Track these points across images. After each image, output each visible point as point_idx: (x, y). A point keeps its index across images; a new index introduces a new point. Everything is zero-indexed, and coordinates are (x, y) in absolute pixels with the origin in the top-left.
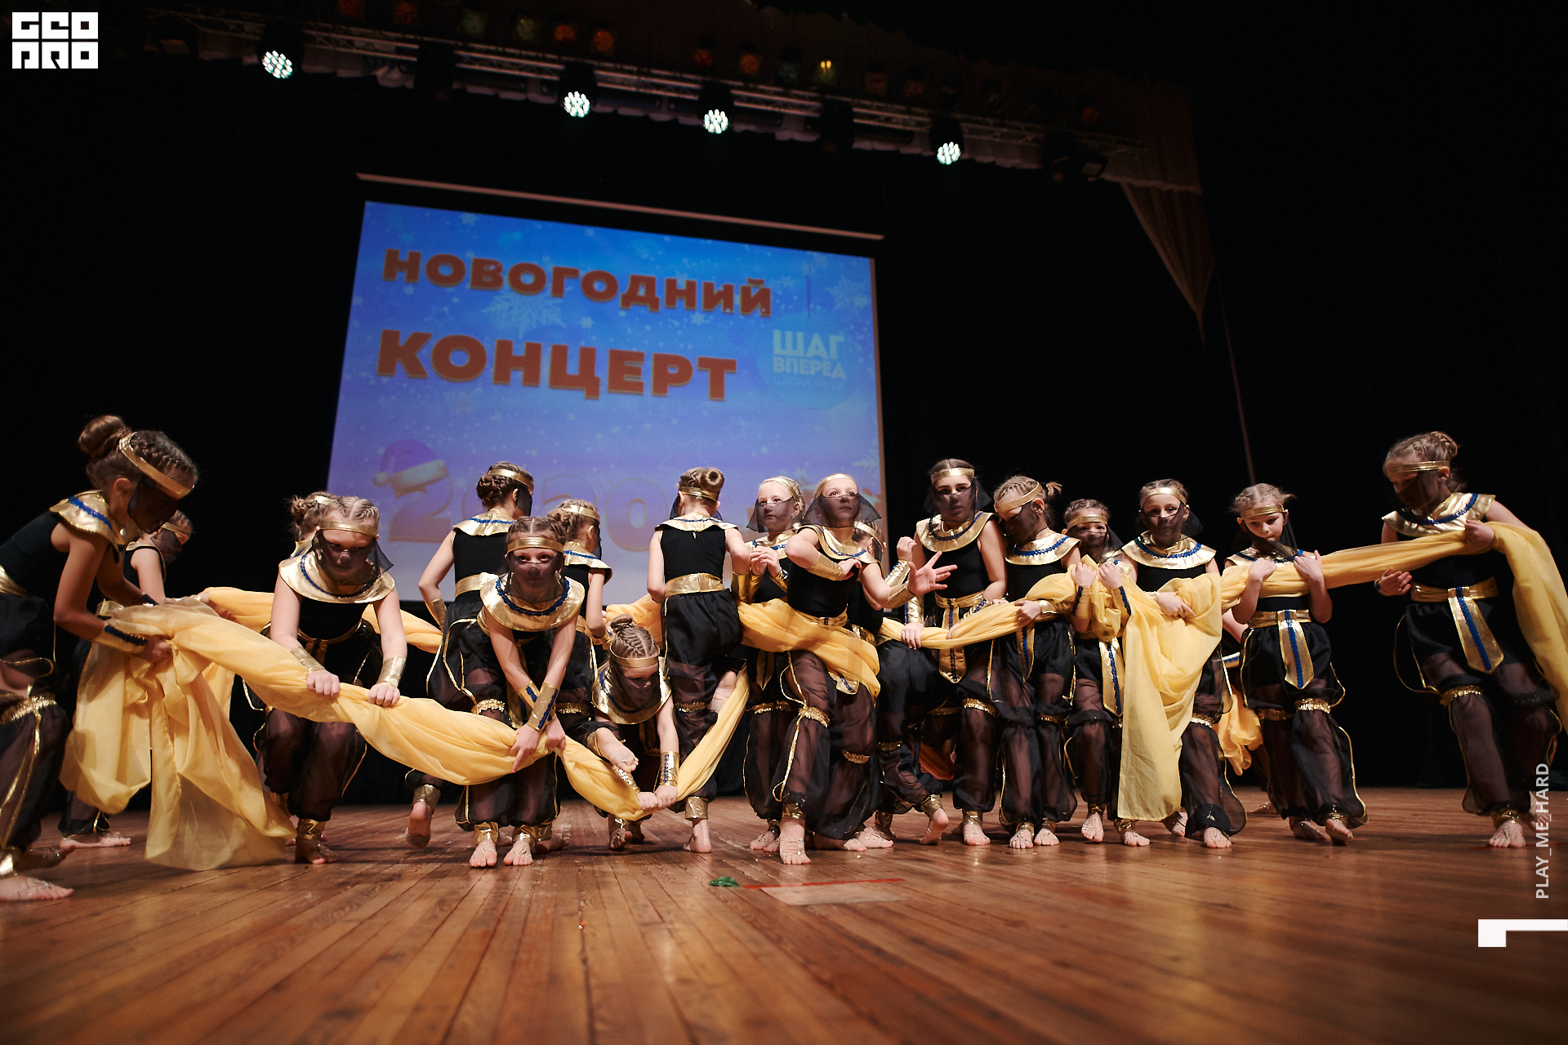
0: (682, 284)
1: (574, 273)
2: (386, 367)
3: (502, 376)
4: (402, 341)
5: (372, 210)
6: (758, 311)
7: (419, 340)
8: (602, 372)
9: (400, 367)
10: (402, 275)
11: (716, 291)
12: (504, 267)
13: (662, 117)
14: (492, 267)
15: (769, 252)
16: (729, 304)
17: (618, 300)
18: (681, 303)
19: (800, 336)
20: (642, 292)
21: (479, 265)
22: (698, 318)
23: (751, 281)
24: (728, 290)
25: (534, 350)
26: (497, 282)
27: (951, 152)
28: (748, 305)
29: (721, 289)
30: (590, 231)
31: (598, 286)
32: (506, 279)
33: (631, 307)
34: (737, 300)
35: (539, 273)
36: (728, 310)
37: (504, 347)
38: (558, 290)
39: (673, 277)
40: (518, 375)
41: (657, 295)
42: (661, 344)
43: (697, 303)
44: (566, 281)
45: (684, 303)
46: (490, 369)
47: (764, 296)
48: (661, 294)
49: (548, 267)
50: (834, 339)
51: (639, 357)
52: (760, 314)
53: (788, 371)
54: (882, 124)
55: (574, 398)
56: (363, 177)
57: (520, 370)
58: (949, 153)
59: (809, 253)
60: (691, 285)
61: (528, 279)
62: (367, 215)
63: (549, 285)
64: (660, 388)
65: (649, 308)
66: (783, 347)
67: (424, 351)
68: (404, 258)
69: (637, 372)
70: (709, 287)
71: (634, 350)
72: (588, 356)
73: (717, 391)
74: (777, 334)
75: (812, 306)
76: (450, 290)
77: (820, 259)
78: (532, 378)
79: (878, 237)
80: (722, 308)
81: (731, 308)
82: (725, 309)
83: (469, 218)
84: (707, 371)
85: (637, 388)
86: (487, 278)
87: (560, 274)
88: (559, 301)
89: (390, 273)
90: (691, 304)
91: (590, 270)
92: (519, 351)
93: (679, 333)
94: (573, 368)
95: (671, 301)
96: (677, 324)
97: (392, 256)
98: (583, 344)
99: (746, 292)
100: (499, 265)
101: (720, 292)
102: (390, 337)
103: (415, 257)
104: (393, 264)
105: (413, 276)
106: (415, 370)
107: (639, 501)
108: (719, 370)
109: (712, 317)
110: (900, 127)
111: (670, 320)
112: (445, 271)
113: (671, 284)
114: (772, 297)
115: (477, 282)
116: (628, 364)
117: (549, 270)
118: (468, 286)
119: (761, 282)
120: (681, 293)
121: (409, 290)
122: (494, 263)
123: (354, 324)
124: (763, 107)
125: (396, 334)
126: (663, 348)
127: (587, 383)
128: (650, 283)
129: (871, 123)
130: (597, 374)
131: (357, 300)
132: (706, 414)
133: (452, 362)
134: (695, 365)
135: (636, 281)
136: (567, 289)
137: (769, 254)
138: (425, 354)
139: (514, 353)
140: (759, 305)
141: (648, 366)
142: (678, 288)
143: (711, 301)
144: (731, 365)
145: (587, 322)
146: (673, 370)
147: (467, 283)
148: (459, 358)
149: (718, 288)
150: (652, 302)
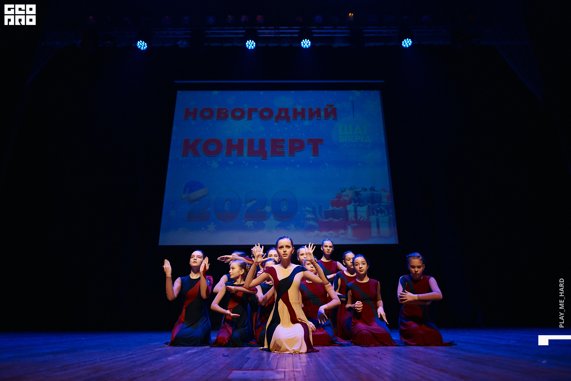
0: (299, 109)
1: (256, 110)
2: (185, 153)
3: (229, 154)
4: (191, 142)
5: (180, 94)
6: (332, 117)
7: (197, 141)
8: (268, 148)
9: (190, 153)
10: (191, 117)
11: (313, 111)
12: (229, 110)
13: (286, 45)
14: (224, 111)
15: (335, 93)
16: (319, 116)
17: (274, 119)
18: (299, 118)
19: (351, 126)
20: (283, 115)
21: (219, 110)
22: (307, 123)
23: (328, 105)
24: (319, 110)
25: (241, 141)
26: (226, 116)
27: (408, 42)
28: (327, 116)
29: (316, 110)
30: (262, 93)
31: (266, 114)
32: (230, 114)
33: (279, 121)
34: (323, 114)
35: (242, 111)
36: (319, 118)
37: (230, 141)
38: (250, 117)
39: (296, 107)
40: (235, 152)
41: (289, 115)
42: (292, 135)
43: (306, 117)
44: (253, 113)
45: (301, 117)
46: (224, 151)
47: (334, 111)
48: (291, 114)
50: (365, 126)
51: (283, 140)
52: (333, 119)
53: (346, 141)
54: (377, 35)
55: (258, 159)
56: (176, 82)
57: (236, 150)
58: (407, 43)
59: (352, 91)
60: (303, 110)
61: (238, 114)
62: (178, 96)
63: (246, 115)
64: (292, 153)
65: (286, 121)
66: (343, 130)
67: (199, 146)
68: (192, 110)
69: (282, 147)
70: (310, 110)
71: (281, 138)
72: (262, 142)
73: (316, 152)
74: (340, 127)
75: (355, 113)
76: (209, 121)
77: (357, 93)
78: (241, 153)
79: (382, 81)
80: (316, 117)
81: (320, 118)
82: (317, 118)
83: (215, 93)
84: (311, 144)
85: (282, 153)
86: (222, 115)
87: (251, 111)
88: (250, 121)
89: (186, 117)
90: (303, 117)
91: (262, 108)
92: (235, 142)
93: (299, 129)
94: (256, 148)
95: (295, 117)
96: (298, 126)
97: (187, 110)
98: (260, 137)
99: (326, 110)
100: (227, 109)
101: (315, 112)
102: (187, 141)
103: (196, 110)
104: (187, 113)
105: (195, 117)
106: (196, 153)
107: (285, 200)
108: (316, 143)
109: (312, 122)
110: (385, 35)
111: (295, 125)
112: (207, 114)
113: (295, 110)
114: (337, 111)
115: (219, 117)
116: (278, 144)
117: (246, 109)
118: (215, 119)
119: (332, 105)
120: (299, 113)
121: (194, 122)
122: (225, 109)
123: (173, 137)
124: (326, 35)
125: (189, 140)
127: (262, 153)
128: (286, 110)
129: (373, 35)
130: (266, 149)
131: (174, 128)
132: (311, 162)
133: (210, 149)
134: (306, 142)
135: (281, 110)
136: (253, 116)
137: (335, 94)
138: (200, 147)
139: (233, 144)
140: (332, 114)
141: (287, 144)
142: (298, 111)
143: (311, 116)
145: (262, 129)
146: (297, 145)
147: (215, 118)
148: (212, 148)
149: (314, 110)
150: (287, 118)
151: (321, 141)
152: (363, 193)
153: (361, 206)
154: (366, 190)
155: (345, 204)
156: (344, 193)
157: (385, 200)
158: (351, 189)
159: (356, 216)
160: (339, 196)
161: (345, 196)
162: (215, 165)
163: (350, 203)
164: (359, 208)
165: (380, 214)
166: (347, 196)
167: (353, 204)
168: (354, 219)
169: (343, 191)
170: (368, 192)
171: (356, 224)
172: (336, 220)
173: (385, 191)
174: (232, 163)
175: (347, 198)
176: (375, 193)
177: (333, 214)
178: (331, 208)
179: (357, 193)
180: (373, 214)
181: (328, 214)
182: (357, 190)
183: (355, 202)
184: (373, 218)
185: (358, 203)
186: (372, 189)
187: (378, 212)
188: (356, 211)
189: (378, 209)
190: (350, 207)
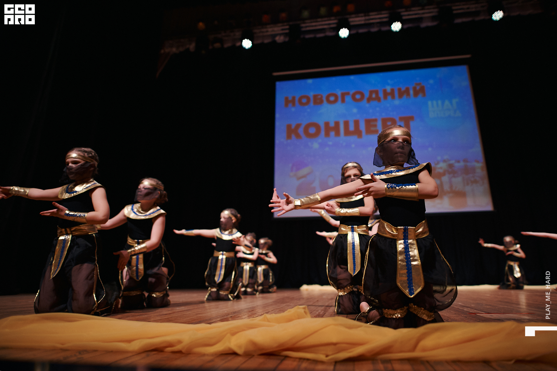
0: (389, 90)
1: (348, 93)
2: (289, 137)
3: (327, 134)
4: (293, 127)
5: (278, 84)
6: (421, 95)
7: (298, 126)
8: (363, 128)
9: (293, 136)
10: (290, 105)
11: (402, 91)
12: (324, 96)
13: (375, 30)
14: (320, 97)
16: (408, 95)
17: (365, 101)
18: (389, 98)
19: (440, 102)
20: (374, 96)
21: (315, 97)
22: (397, 102)
23: (416, 84)
24: (408, 90)
25: (337, 124)
26: (321, 102)
28: (416, 94)
29: (405, 89)
30: (352, 77)
31: (358, 97)
32: (325, 100)
33: (370, 102)
34: (411, 92)
35: (336, 96)
36: (408, 97)
37: (327, 124)
38: (343, 101)
39: (385, 88)
40: (332, 133)
42: (384, 114)
43: (396, 96)
44: (346, 97)
45: (391, 97)
46: (323, 133)
47: (422, 89)
48: (381, 95)
49: (339, 93)
50: (455, 101)
51: (376, 120)
53: (436, 116)
54: (465, 11)
55: (353, 138)
56: (275, 74)
57: (333, 131)
58: (498, 15)
59: (439, 68)
60: (392, 90)
61: (332, 99)
62: (277, 86)
63: (340, 99)
65: (377, 101)
66: (433, 107)
67: (300, 129)
68: (290, 98)
69: (375, 126)
70: (399, 90)
71: (374, 118)
72: (357, 123)
74: (430, 103)
75: (443, 89)
76: (306, 107)
78: (338, 134)
79: (469, 56)
80: (406, 96)
81: (410, 96)
83: (310, 81)
84: (403, 122)
85: (376, 132)
86: (318, 101)
87: (343, 95)
88: (344, 104)
89: (286, 105)
90: (393, 97)
91: (354, 91)
92: (332, 124)
93: (390, 109)
94: (352, 128)
95: (385, 97)
96: (388, 105)
97: (287, 99)
98: (354, 119)
99: (415, 89)
100: (322, 95)
101: (404, 91)
102: (289, 127)
103: (294, 98)
105: (294, 104)
106: (298, 136)
108: (407, 120)
109: (402, 100)
110: (474, 10)
111: (385, 104)
113: (385, 91)
114: (426, 89)
115: (315, 103)
116: (372, 123)
119: (421, 84)
120: (389, 94)
121: (293, 109)
122: (320, 95)
123: (278, 124)
124: (413, 17)
125: (291, 125)
126: (384, 116)
127: (357, 132)
128: (377, 92)
129: (461, 11)
130: (361, 129)
131: (277, 116)
133: (310, 132)
134: (397, 119)
135: (371, 92)
136: (346, 100)
137: (423, 72)
138: (301, 131)
139: (331, 126)
140: (421, 92)
141: (379, 123)
142: (387, 92)
143: (401, 95)
144: (412, 118)
145: (355, 111)
146: (389, 123)
147: (312, 104)
148: (312, 130)
149: (403, 89)
150: (378, 99)
152: (457, 165)
153: (454, 177)
154: (459, 162)
155: (440, 175)
156: (439, 166)
157: (478, 171)
158: (444, 161)
159: (451, 187)
161: (439, 168)
162: (316, 146)
163: (444, 174)
164: (454, 179)
165: (474, 185)
166: (441, 168)
167: (447, 175)
168: (449, 190)
169: (436, 164)
170: (462, 164)
171: (451, 195)
173: (477, 161)
174: (330, 143)
175: (441, 171)
176: (468, 164)
180: (468, 184)
182: (450, 162)
183: (450, 173)
184: (468, 188)
185: (452, 175)
186: (465, 161)
187: (473, 182)
188: (451, 182)
189: (473, 179)
190: (445, 179)
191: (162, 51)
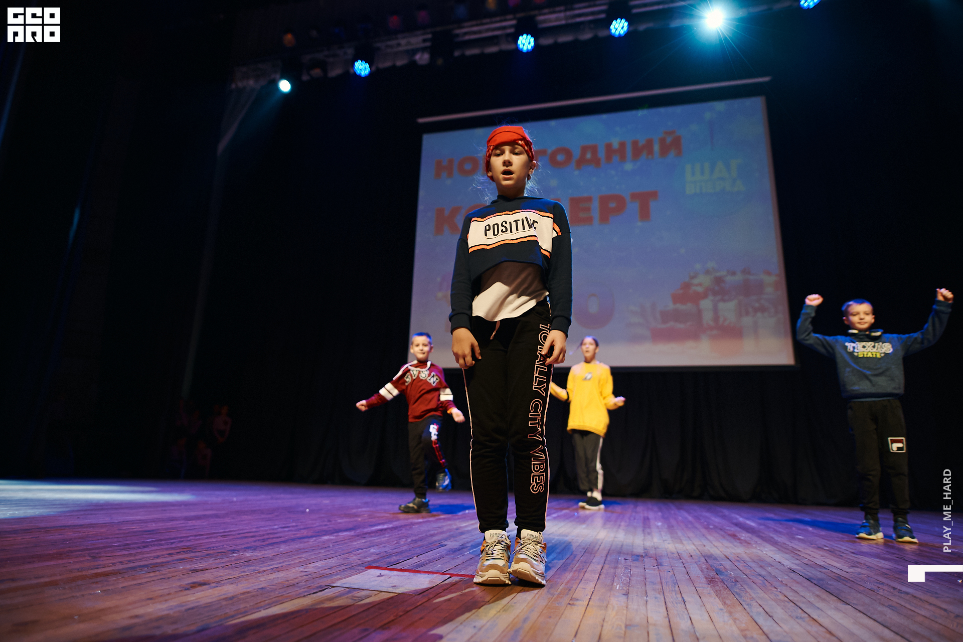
0: (616, 145)
2: (439, 230)
4: (447, 213)
5: (427, 139)
6: (672, 153)
7: (456, 211)
9: (446, 229)
10: (444, 174)
11: (640, 146)
13: (587, 36)
15: (679, 109)
16: (650, 152)
17: (573, 164)
18: (616, 158)
19: (707, 166)
20: (589, 156)
22: (629, 166)
23: (666, 133)
24: (649, 144)
28: (664, 150)
29: (645, 143)
30: (553, 123)
31: (560, 158)
33: (582, 167)
34: (656, 148)
36: (650, 156)
39: (610, 142)
41: (599, 156)
42: (604, 188)
43: (627, 156)
45: (618, 158)
47: (677, 143)
48: (602, 154)
51: (589, 199)
52: (674, 155)
53: (698, 192)
56: (420, 120)
59: (710, 103)
60: (622, 145)
62: (424, 142)
64: (604, 219)
65: (594, 166)
66: (693, 174)
68: (445, 163)
69: (588, 209)
70: (635, 143)
71: (586, 195)
73: (645, 214)
74: (688, 167)
75: (714, 142)
76: (471, 178)
77: (720, 106)
79: (767, 79)
80: (645, 155)
81: (652, 155)
82: (648, 156)
84: (637, 201)
85: (589, 220)
89: (438, 175)
90: (623, 157)
91: (554, 148)
93: (616, 178)
95: (609, 158)
96: (613, 172)
97: (439, 163)
99: (662, 141)
101: (643, 145)
102: (440, 212)
103: (451, 161)
104: (439, 168)
105: (450, 174)
106: (454, 229)
107: (593, 295)
108: (645, 199)
109: (639, 163)
111: (609, 171)
113: (609, 146)
114: (683, 141)
116: (583, 205)
119: (674, 132)
120: (616, 152)
121: (449, 182)
123: (421, 207)
125: (443, 210)
126: (605, 191)
128: (594, 149)
131: (422, 193)
132: (637, 231)
134: (628, 199)
135: (584, 149)
137: (679, 111)
140: (674, 148)
141: (595, 205)
142: (613, 148)
143: (637, 153)
145: (554, 182)
146: (613, 205)
149: (642, 142)
150: (596, 161)
151: (654, 195)
152: (729, 278)
153: (724, 301)
154: (734, 273)
155: (698, 298)
156: (696, 281)
157: (769, 289)
158: (707, 272)
159: (716, 318)
160: (686, 286)
161: (697, 285)
163: (704, 296)
164: (721, 305)
165: (759, 314)
166: (700, 285)
167: (711, 298)
168: (712, 323)
169: (693, 278)
170: (739, 277)
171: (715, 332)
172: (680, 326)
173: (769, 273)
175: (699, 289)
176: (751, 277)
177: (677, 316)
178: (671, 306)
179: (719, 280)
180: (747, 313)
181: (666, 316)
182: (718, 274)
183: (715, 293)
184: (747, 321)
185: (719, 297)
186: (746, 271)
187: (756, 310)
188: (715, 310)
189: (757, 305)
190: (706, 304)
191: (233, 86)
